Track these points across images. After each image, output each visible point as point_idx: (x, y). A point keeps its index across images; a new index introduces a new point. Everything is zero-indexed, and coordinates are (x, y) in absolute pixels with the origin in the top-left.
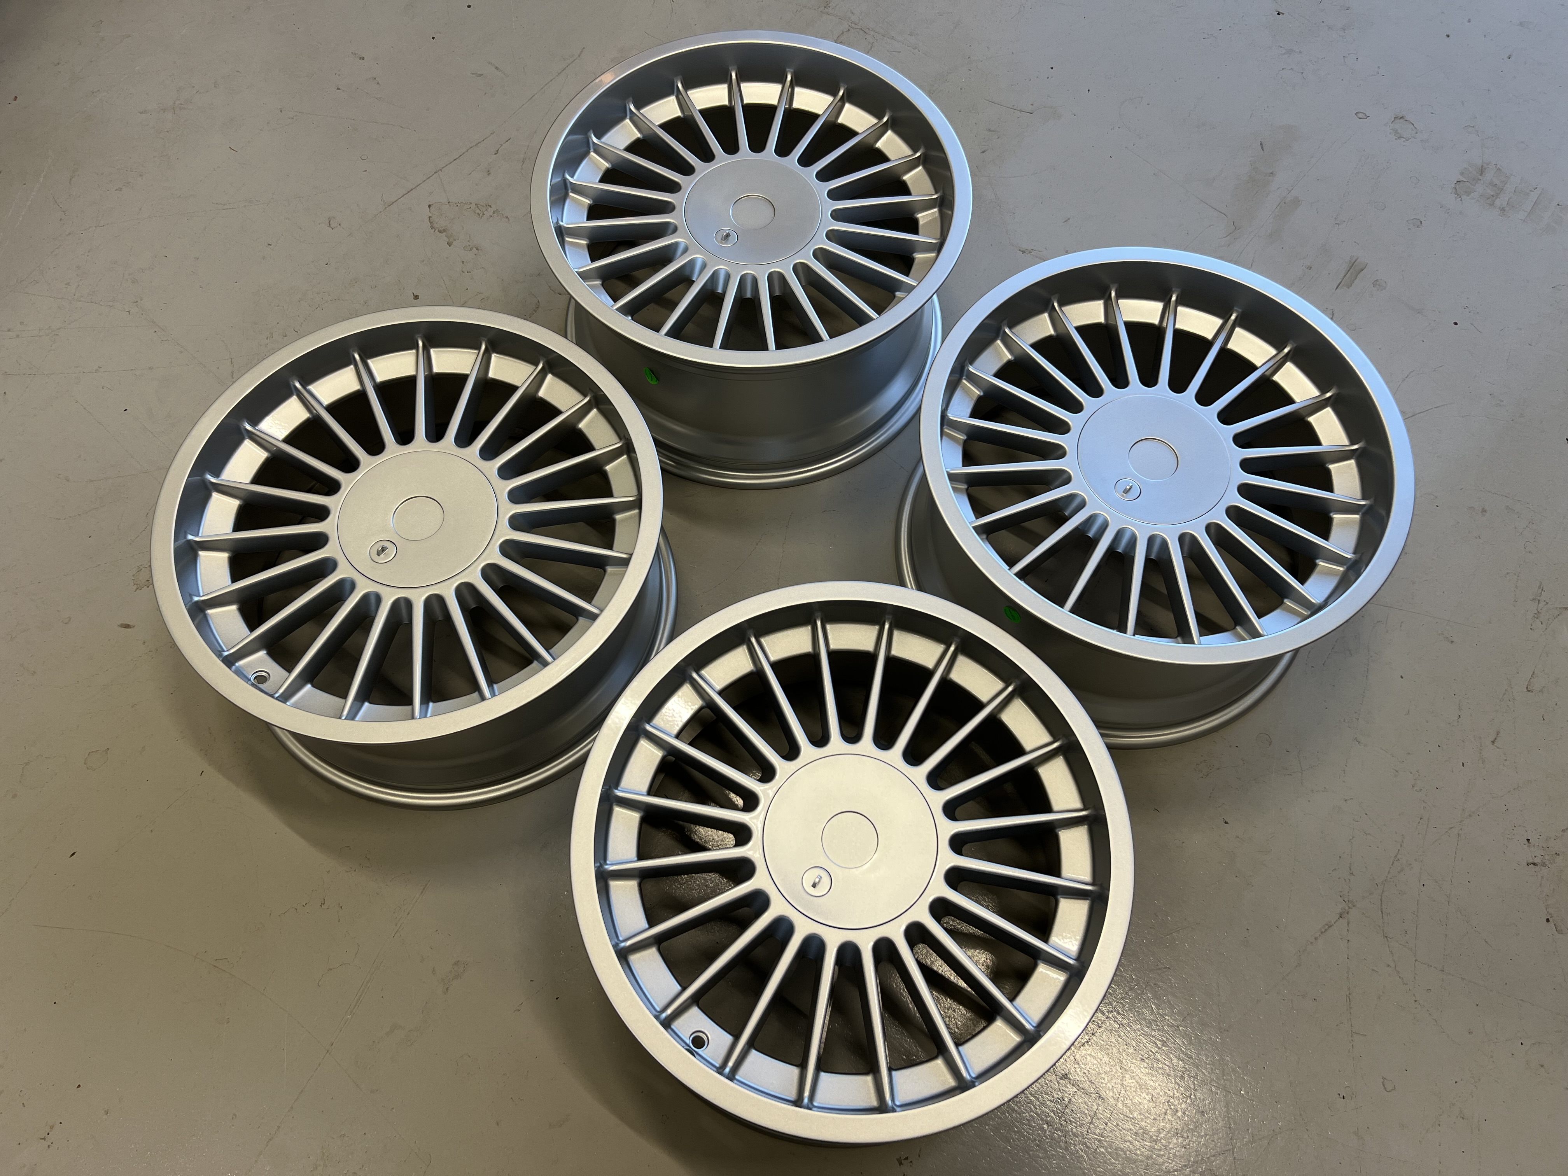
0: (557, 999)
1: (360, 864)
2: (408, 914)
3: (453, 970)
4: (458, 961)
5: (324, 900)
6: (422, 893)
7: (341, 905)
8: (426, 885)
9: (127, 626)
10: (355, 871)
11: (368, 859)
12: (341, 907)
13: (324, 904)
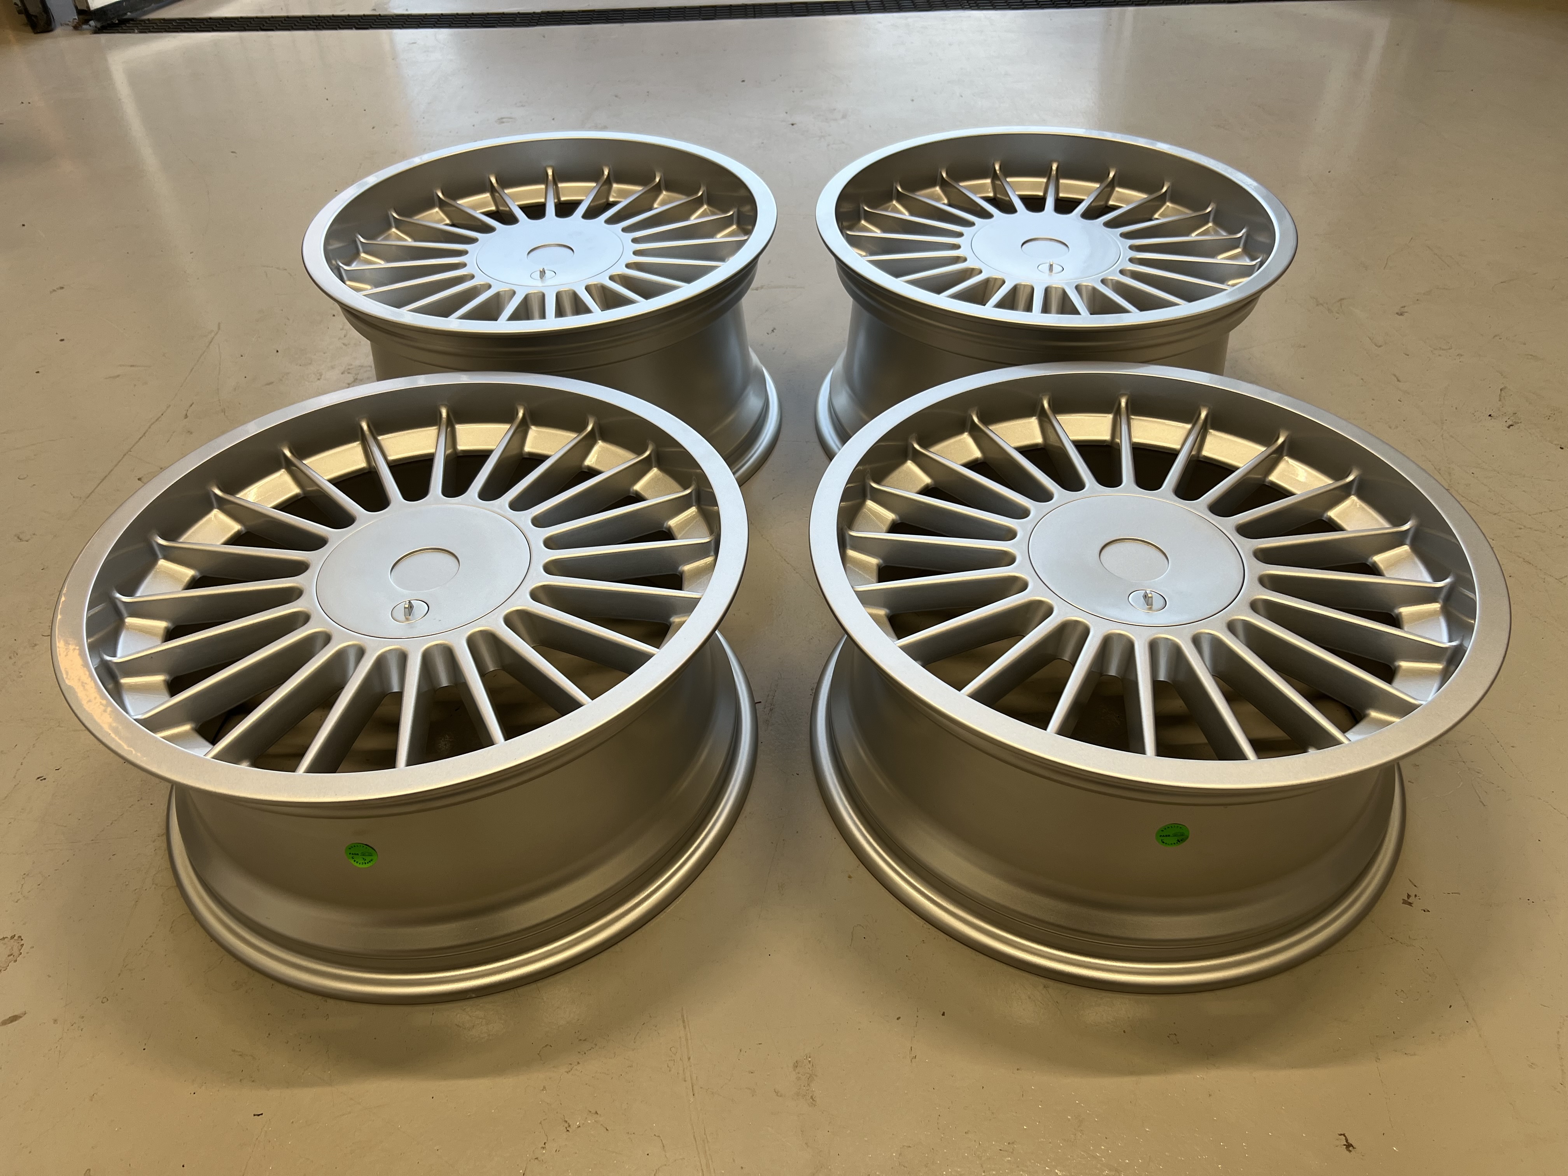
0: (943, 1014)
1: (579, 1052)
2: (689, 1059)
3: (800, 1075)
4: (797, 1062)
5: (566, 1121)
6: (685, 1028)
7: (593, 1111)
8: (683, 1016)
9: (14, 1018)
10: (578, 1063)
11: (585, 1040)
12: (596, 1113)
13: (569, 1126)
